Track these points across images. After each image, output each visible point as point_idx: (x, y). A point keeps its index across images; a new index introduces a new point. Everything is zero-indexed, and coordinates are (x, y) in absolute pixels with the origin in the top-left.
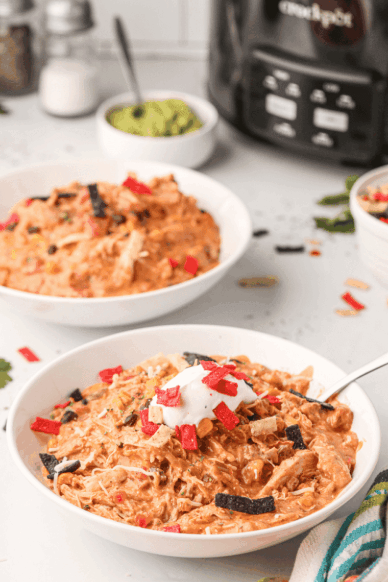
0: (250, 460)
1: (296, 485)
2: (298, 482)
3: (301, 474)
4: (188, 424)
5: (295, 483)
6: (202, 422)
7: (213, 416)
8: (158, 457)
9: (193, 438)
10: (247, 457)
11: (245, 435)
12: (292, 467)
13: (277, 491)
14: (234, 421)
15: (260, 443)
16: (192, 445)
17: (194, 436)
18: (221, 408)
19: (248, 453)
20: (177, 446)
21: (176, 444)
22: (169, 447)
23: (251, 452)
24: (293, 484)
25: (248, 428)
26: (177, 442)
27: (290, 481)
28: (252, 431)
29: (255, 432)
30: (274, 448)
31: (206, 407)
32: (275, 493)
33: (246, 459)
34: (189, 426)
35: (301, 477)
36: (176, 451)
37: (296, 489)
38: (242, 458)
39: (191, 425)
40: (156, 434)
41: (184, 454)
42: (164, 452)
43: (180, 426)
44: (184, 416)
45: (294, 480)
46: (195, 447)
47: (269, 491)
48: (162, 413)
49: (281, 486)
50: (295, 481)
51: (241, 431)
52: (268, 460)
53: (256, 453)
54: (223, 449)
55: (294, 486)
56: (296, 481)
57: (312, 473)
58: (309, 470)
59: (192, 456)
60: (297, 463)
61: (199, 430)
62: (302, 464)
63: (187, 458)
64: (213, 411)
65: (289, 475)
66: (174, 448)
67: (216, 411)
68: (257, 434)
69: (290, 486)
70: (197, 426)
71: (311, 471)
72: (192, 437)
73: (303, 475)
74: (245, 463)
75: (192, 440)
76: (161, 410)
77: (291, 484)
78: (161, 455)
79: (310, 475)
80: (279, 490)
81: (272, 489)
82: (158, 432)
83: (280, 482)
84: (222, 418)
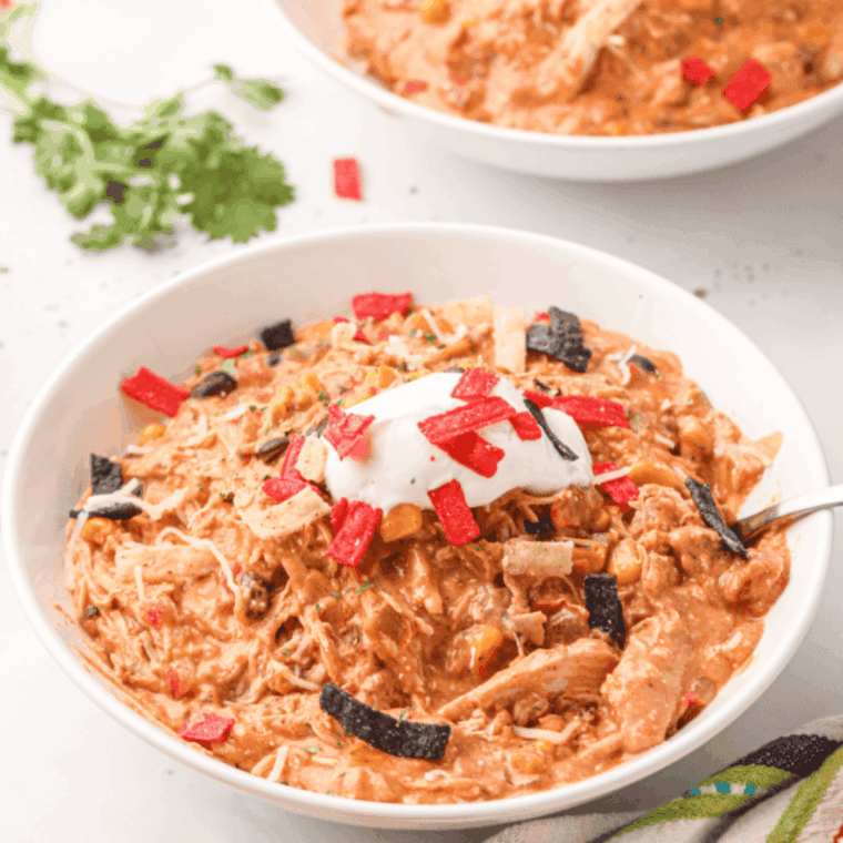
0: (478, 622)
1: (538, 713)
2: (546, 707)
3: (561, 693)
4: (367, 502)
5: (537, 709)
6: (398, 509)
7: (427, 503)
8: (267, 557)
9: (361, 539)
10: (476, 613)
11: (487, 566)
12: (538, 673)
13: (483, 714)
14: (466, 531)
15: (516, 592)
16: (351, 552)
17: (367, 533)
18: (448, 493)
19: (482, 604)
20: (322, 545)
21: (320, 538)
22: (300, 542)
23: (490, 605)
24: (528, 709)
25: (498, 552)
26: (324, 536)
27: (524, 701)
28: (505, 561)
29: (510, 565)
30: (538, 614)
31: (413, 482)
32: (479, 717)
33: (470, 617)
34: (369, 506)
35: (561, 698)
36: (315, 554)
37: (532, 723)
38: (465, 610)
39: (374, 507)
40: (285, 503)
41: (332, 565)
42: (280, 550)
43: (350, 501)
44: (365, 484)
45: (536, 700)
46: (352, 559)
47: (468, 708)
48: (325, 459)
49: (498, 707)
50: (537, 704)
51: (481, 555)
52: (515, 635)
53: (499, 610)
54: (427, 579)
55: (531, 714)
56: (543, 704)
57: (590, 697)
58: (584, 689)
59: (348, 575)
60: (554, 668)
61: (386, 525)
62: (566, 672)
63: (338, 574)
64: (430, 493)
65: (526, 689)
66: (311, 547)
67: (436, 495)
68: (516, 571)
69: (520, 712)
70: (385, 514)
71: (588, 692)
72: (359, 534)
73: (565, 695)
74: (465, 624)
75: (357, 543)
76: (325, 453)
77: (523, 707)
78: (274, 553)
79: (584, 699)
80: (491, 712)
81: (475, 706)
82: (290, 503)
83: (498, 696)
84: (444, 516)
